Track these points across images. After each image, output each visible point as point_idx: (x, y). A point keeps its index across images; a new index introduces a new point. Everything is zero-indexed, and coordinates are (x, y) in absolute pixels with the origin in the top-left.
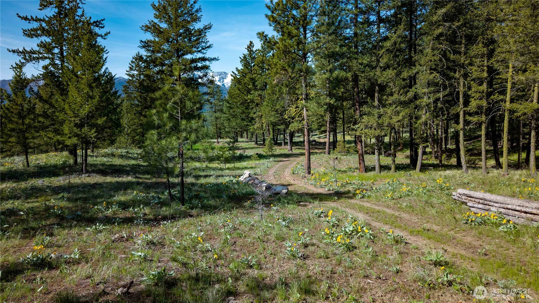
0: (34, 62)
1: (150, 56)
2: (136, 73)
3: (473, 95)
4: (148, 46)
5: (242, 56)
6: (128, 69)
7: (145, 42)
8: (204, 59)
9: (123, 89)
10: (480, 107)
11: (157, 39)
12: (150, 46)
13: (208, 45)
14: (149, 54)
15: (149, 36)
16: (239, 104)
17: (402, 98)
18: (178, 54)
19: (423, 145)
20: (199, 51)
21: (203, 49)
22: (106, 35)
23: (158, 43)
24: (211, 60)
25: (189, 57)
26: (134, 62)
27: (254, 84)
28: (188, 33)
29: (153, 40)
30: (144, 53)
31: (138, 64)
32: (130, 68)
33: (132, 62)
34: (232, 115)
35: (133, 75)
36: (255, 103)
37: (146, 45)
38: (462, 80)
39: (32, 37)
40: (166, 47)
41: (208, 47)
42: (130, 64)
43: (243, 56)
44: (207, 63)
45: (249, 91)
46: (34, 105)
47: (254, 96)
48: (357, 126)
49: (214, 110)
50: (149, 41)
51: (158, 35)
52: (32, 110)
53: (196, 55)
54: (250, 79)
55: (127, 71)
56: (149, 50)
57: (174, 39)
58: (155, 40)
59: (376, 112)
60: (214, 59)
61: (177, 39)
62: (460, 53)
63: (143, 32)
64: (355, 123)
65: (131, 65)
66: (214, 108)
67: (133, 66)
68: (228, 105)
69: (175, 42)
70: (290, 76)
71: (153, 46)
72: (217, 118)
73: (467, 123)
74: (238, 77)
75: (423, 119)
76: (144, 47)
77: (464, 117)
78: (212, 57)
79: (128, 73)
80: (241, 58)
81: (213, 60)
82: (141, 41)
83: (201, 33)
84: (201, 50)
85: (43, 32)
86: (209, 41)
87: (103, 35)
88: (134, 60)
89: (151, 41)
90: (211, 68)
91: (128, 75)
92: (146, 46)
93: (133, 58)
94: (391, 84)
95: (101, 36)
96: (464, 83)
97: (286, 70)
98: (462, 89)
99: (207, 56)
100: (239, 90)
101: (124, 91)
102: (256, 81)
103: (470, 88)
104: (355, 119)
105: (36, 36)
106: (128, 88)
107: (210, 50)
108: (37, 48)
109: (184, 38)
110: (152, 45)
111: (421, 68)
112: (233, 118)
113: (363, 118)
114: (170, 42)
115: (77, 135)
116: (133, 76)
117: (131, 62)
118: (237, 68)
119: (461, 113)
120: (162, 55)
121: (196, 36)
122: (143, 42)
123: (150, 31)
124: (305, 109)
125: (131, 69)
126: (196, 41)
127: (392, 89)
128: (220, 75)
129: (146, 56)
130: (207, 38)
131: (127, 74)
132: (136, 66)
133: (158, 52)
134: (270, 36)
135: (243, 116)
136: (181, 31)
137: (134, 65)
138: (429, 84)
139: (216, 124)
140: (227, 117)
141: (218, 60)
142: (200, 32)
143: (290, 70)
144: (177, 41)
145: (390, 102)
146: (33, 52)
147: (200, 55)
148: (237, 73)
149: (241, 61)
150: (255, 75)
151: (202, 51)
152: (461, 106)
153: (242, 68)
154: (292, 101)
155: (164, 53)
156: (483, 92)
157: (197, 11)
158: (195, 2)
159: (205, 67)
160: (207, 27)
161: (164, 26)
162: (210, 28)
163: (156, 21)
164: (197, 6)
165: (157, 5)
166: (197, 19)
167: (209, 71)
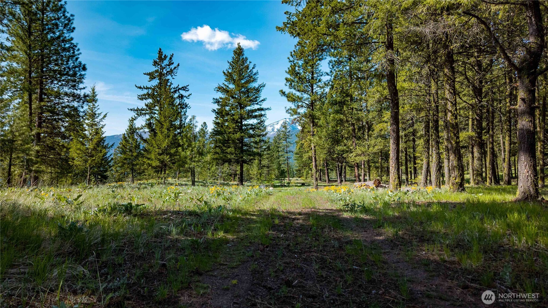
0: (143, 116)
1: (220, 109)
7: (217, 99)
8: (262, 109)
11: (225, 97)
12: (221, 102)
15: (220, 95)
18: (241, 107)
20: (257, 104)
22: (189, 96)
23: (226, 99)
25: (248, 108)
29: (223, 97)
30: (216, 107)
37: (217, 101)
39: (143, 100)
44: (263, 113)
46: (139, 144)
51: (226, 94)
52: (137, 147)
56: (219, 105)
60: (268, 109)
63: (216, 92)
66: (286, 150)
72: (288, 158)
78: (266, 108)
82: (214, 99)
85: (148, 96)
87: (187, 96)
89: (220, 98)
95: (186, 97)
99: (262, 107)
105: (145, 99)
107: (264, 102)
108: (145, 107)
114: (235, 98)
115: (159, 160)
123: (221, 91)
126: (252, 96)
134: (287, 92)
136: (243, 90)
141: (270, 109)
144: (240, 97)
146: (142, 110)
147: (256, 107)
151: (259, 103)
157: (255, 74)
158: (253, 68)
159: (261, 115)
160: (262, 86)
161: (232, 86)
162: (264, 86)
163: (226, 83)
164: (255, 71)
165: (226, 72)
166: (254, 80)
167: (265, 118)
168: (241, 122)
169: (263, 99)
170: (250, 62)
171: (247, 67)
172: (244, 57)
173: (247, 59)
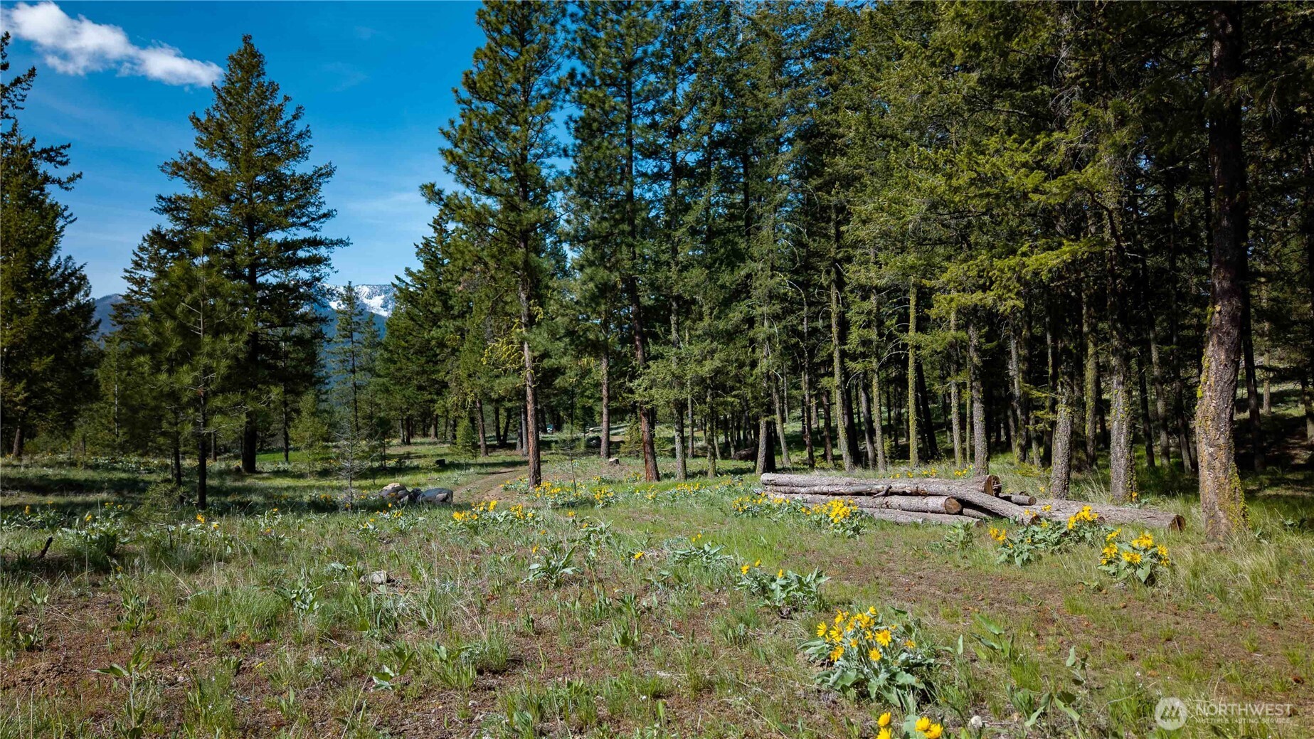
1: (181, 232)
2: (149, 274)
3: (854, 319)
4: (177, 209)
5: (420, 242)
6: (130, 266)
7: (170, 200)
8: (315, 243)
9: (115, 313)
10: (866, 343)
11: (200, 195)
12: (183, 209)
13: (324, 210)
14: (179, 228)
15: (181, 188)
16: (412, 351)
17: (721, 325)
18: (251, 230)
19: (766, 419)
20: (304, 224)
21: (313, 219)
22: (71, 180)
23: (202, 202)
24: (331, 244)
25: (277, 236)
26: (147, 250)
27: (445, 303)
28: (279, 184)
29: (192, 196)
30: (167, 224)
31: (156, 254)
32: (136, 263)
33: (142, 249)
34: (394, 378)
35: (143, 280)
36: (447, 347)
37: (171, 206)
38: (834, 292)
40: (222, 212)
41: (325, 215)
42: (134, 253)
43: (424, 241)
44: (323, 251)
45: (435, 321)
47: (446, 332)
48: (636, 382)
49: (349, 368)
50: (180, 198)
51: (203, 186)
53: (296, 232)
54: (437, 292)
55: (126, 271)
56: (177, 219)
57: (242, 196)
58: (197, 196)
59: (671, 352)
60: (340, 242)
61: (251, 196)
62: (828, 237)
63: (165, 177)
64: (633, 377)
65: (137, 255)
66: (351, 362)
67: (141, 259)
68: (386, 355)
69: (246, 201)
70: (492, 277)
71: (190, 210)
72: (357, 387)
73: (846, 374)
74: (411, 289)
75: (763, 366)
76: (166, 210)
77: (842, 362)
78: (335, 238)
79: (128, 275)
80: (417, 247)
81: (336, 244)
82: (160, 197)
83: (308, 184)
84: (307, 222)
86: (324, 203)
87: (64, 180)
88: (146, 245)
89: (185, 200)
90: (333, 262)
91: (130, 279)
92: (171, 210)
93: (145, 240)
94: (699, 298)
95: (59, 183)
96: (838, 297)
97: (486, 264)
98: (834, 307)
99: (321, 235)
100: (412, 319)
101: (116, 317)
102: (450, 298)
103: (847, 306)
104: (633, 368)
106: (128, 311)
109: (267, 194)
110: (188, 207)
111: (753, 264)
112: (395, 385)
113: (648, 367)
114: (232, 201)
116: (141, 282)
117: (140, 248)
118: (407, 269)
119: (836, 355)
120: (212, 231)
121: (296, 191)
122: (163, 199)
123: (183, 177)
124: (526, 346)
125: (138, 265)
126: (293, 200)
127: (702, 307)
128: (385, 293)
129: (172, 231)
130: (321, 194)
131: (125, 278)
132: (152, 259)
133: (203, 223)
134: (448, 192)
135: (423, 380)
136: (261, 178)
137: (144, 257)
138: (771, 297)
139: (355, 401)
140: (384, 384)
141: (347, 244)
142: (306, 182)
143: (492, 264)
144: (250, 200)
145: (700, 332)
147: (304, 234)
148: (408, 280)
149: (418, 254)
150: (449, 284)
151: (312, 224)
152: (835, 341)
153: (422, 268)
154: (499, 328)
155: (217, 225)
156: (869, 313)
157: (300, 136)
158: (295, 117)
159: (317, 261)
160: (324, 171)
161: (219, 165)
162: (329, 174)
163: (200, 153)
164: (299, 126)
165: (204, 118)
166: (299, 154)
167: (327, 270)
168: (252, 278)
169: (326, 212)
170: (287, 99)
171: (276, 112)
172: (265, 80)
173: (274, 88)
